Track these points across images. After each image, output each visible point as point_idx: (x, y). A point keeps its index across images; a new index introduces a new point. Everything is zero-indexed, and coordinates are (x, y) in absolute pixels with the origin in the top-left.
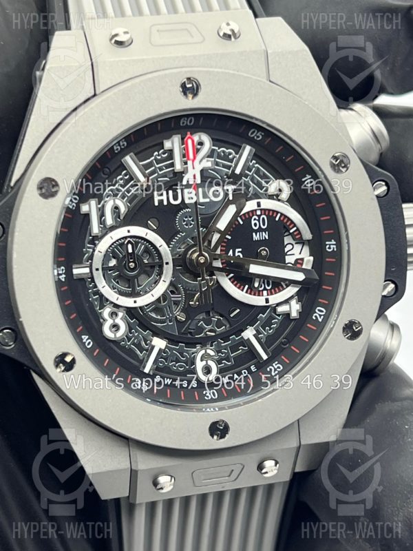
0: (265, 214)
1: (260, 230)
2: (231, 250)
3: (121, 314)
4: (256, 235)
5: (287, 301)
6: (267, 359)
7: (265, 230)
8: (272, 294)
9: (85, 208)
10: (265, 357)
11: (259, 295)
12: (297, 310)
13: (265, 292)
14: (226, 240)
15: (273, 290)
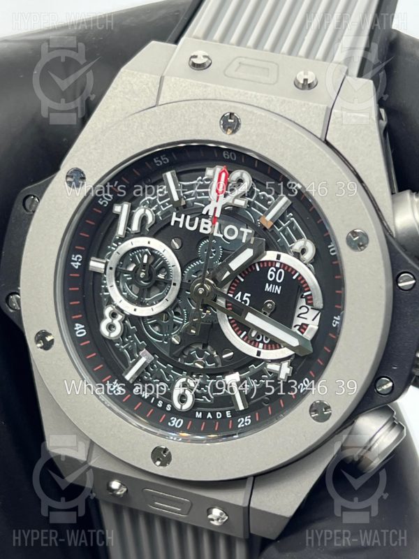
0: (283, 269)
1: (274, 282)
2: (240, 293)
3: (120, 317)
4: (269, 286)
5: (279, 361)
6: (243, 410)
7: (279, 284)
8: (267, 349)
9: (117, 209)
10: (241, 407)
11: (254, 346)
12: (287, 374)
13: (261, 345)
14: (238, 281)
15: (269, 346)
